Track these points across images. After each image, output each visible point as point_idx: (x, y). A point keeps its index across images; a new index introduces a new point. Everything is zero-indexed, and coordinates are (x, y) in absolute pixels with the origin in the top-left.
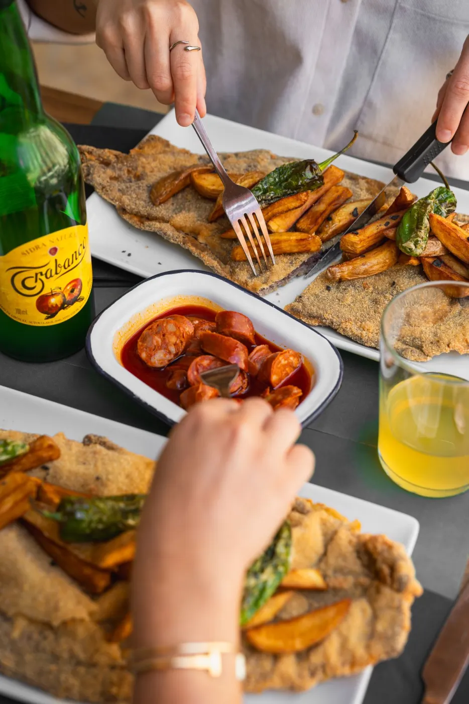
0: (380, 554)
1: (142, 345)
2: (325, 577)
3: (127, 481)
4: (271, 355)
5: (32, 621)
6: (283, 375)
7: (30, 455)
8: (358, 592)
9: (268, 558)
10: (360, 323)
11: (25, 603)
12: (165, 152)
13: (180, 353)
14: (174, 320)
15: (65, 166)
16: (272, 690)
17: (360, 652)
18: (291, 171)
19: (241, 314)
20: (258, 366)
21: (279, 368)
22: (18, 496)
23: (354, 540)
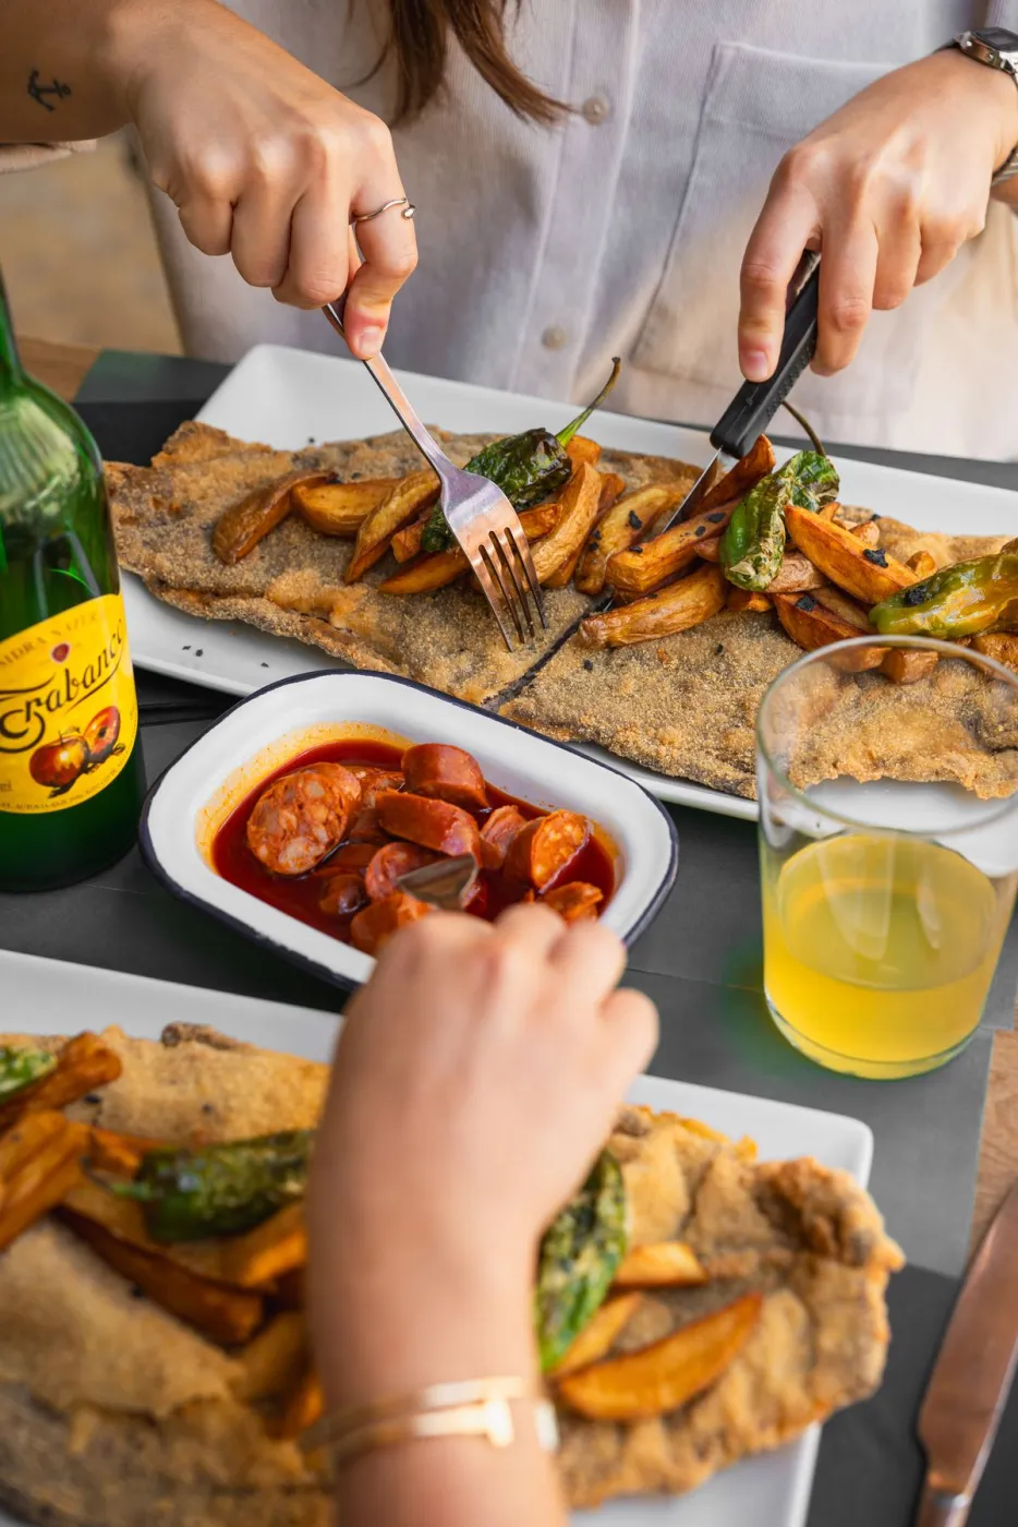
0: (806, 1197)
1: (257, 832)
2: (699, 1256)
3: (268, 1108)
4: (525, 825)
5: (107, 1412)
6: (556, 863)
7: (59, 1077)
8: (772, 1278)
9: (583, 1229)
10: (653, 731)
11: (93, 1378)
12: (220, 455)
13: (337, 841)
14: (318, 773)
15: (73, 477)
16: (624, 1498)
17: (794, 1394)
18: (505, 459)
19: (455, 748)
20: (502, 850)
21: (547, 848)
22: (50, 1159)
23: (749, 1177)
